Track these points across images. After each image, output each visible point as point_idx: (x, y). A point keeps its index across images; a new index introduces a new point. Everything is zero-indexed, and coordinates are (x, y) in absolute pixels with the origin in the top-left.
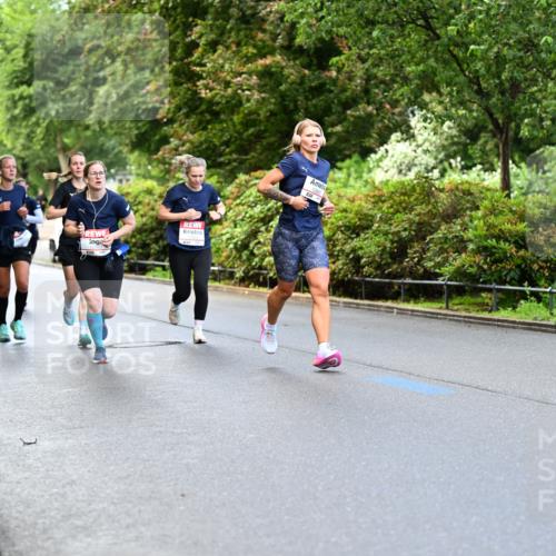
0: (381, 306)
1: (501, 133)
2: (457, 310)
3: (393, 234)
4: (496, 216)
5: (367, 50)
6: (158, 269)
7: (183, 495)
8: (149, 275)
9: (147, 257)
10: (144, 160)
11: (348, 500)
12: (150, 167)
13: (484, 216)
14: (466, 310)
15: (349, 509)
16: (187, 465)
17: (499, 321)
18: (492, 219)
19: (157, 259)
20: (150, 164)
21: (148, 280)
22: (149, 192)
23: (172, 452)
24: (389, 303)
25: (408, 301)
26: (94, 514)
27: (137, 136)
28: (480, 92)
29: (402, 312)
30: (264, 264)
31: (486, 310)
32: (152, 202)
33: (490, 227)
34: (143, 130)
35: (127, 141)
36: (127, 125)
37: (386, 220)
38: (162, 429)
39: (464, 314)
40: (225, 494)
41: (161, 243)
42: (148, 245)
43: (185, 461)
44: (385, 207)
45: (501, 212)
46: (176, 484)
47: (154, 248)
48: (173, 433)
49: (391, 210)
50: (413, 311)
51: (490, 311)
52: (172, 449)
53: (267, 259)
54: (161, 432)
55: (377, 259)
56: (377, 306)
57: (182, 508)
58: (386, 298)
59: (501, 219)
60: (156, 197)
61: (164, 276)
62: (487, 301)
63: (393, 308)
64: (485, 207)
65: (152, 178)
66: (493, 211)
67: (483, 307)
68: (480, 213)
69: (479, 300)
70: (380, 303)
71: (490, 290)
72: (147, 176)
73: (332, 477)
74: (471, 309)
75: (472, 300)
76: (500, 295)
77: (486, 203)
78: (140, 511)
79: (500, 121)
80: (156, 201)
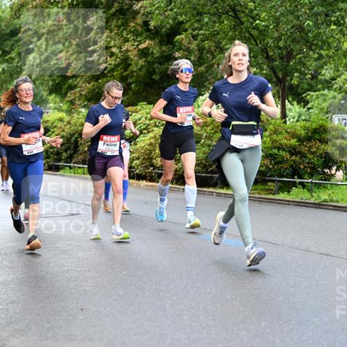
0: (206, 191)
1: (281, 83)
2: (253, 194)
3: (213, 146)
4: (277, 135)
5: (197, 31)
6: (67, 168)
7: (82, 310)
8: (61, 172)
9: (60, 160)
10: (58, 100)
11: (185, 312)
12: (61, 105)
13: (270, 135)
14: (259, 193)
15: (185, 318)
16: (85, 290)
17: (279, 200)
18: (275, 137)
19: (66, 162)
20: (61, 102)
21: (61, 175)
22: (61, 120)
23: (76, 283)
24: (211, 190)
25: (223, 188)
26: (27, 321)
27: (52, 85)
28: (268, 57)
29: (219, 195)
30: (133, 165)
31: (271, 193)
32: (63, 126)
33: (274, 141)
34: (57, 82)
35: (47, 88)
36: (46, 78)
37: (209, 137)
38: (69, 268)
39: (257, 196)
40: (108, 308)
41: (69, 152)
42: (61, 153)
43: (83, 288)
44: (208, 129)
45: (281, 133)
46: (77, 303)
47: (65, 155)
48: (76, 271)
49: (212, 131)
50: (226, 194)
51: (274, 194)
52: (76, 281)
53: (135, 162)
54: (68, 270)
55: (204, 162)
56: (204, 191)
57: (82, 317)
58: (209, 186)
59: (280, 137)
60: (65, 123)
61: (70, 172)
62: (272, 187)
63: (213, 192)
64: (271, 130)
65: (63, 111)
66: (276, 132)
67: (270, 191)
68: (267, 133)
69: (267, 187)
70: (205, 189)
71: (273, 181)
72: (59, 110)
73: (175, 298)
74: (262, 192)
75: (263, 187)
76: (280, 184)
77: (271, 127)
78: (55, 319)
79: (280, 76)
80: (65, 126)
